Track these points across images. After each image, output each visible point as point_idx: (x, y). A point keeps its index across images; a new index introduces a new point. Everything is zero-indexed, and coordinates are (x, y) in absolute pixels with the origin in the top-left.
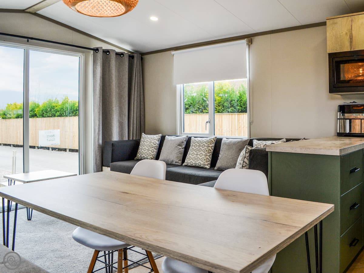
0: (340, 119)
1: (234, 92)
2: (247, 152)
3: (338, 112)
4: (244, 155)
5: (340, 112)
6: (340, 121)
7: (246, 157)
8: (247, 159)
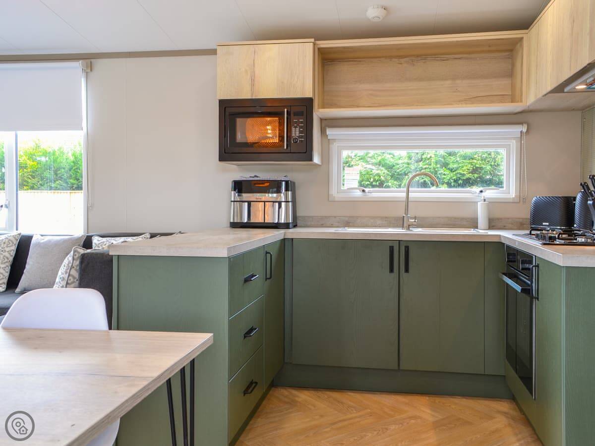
0: (234, 201)
1: (64, 154)
2: (75, 257)
3: (232, 191)
4: (69, 262)
5: (235, 190)
6: (234, 204)
7: (73, 267)
8: (76, 270)
